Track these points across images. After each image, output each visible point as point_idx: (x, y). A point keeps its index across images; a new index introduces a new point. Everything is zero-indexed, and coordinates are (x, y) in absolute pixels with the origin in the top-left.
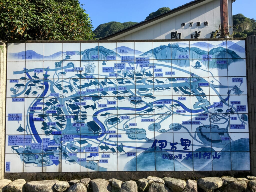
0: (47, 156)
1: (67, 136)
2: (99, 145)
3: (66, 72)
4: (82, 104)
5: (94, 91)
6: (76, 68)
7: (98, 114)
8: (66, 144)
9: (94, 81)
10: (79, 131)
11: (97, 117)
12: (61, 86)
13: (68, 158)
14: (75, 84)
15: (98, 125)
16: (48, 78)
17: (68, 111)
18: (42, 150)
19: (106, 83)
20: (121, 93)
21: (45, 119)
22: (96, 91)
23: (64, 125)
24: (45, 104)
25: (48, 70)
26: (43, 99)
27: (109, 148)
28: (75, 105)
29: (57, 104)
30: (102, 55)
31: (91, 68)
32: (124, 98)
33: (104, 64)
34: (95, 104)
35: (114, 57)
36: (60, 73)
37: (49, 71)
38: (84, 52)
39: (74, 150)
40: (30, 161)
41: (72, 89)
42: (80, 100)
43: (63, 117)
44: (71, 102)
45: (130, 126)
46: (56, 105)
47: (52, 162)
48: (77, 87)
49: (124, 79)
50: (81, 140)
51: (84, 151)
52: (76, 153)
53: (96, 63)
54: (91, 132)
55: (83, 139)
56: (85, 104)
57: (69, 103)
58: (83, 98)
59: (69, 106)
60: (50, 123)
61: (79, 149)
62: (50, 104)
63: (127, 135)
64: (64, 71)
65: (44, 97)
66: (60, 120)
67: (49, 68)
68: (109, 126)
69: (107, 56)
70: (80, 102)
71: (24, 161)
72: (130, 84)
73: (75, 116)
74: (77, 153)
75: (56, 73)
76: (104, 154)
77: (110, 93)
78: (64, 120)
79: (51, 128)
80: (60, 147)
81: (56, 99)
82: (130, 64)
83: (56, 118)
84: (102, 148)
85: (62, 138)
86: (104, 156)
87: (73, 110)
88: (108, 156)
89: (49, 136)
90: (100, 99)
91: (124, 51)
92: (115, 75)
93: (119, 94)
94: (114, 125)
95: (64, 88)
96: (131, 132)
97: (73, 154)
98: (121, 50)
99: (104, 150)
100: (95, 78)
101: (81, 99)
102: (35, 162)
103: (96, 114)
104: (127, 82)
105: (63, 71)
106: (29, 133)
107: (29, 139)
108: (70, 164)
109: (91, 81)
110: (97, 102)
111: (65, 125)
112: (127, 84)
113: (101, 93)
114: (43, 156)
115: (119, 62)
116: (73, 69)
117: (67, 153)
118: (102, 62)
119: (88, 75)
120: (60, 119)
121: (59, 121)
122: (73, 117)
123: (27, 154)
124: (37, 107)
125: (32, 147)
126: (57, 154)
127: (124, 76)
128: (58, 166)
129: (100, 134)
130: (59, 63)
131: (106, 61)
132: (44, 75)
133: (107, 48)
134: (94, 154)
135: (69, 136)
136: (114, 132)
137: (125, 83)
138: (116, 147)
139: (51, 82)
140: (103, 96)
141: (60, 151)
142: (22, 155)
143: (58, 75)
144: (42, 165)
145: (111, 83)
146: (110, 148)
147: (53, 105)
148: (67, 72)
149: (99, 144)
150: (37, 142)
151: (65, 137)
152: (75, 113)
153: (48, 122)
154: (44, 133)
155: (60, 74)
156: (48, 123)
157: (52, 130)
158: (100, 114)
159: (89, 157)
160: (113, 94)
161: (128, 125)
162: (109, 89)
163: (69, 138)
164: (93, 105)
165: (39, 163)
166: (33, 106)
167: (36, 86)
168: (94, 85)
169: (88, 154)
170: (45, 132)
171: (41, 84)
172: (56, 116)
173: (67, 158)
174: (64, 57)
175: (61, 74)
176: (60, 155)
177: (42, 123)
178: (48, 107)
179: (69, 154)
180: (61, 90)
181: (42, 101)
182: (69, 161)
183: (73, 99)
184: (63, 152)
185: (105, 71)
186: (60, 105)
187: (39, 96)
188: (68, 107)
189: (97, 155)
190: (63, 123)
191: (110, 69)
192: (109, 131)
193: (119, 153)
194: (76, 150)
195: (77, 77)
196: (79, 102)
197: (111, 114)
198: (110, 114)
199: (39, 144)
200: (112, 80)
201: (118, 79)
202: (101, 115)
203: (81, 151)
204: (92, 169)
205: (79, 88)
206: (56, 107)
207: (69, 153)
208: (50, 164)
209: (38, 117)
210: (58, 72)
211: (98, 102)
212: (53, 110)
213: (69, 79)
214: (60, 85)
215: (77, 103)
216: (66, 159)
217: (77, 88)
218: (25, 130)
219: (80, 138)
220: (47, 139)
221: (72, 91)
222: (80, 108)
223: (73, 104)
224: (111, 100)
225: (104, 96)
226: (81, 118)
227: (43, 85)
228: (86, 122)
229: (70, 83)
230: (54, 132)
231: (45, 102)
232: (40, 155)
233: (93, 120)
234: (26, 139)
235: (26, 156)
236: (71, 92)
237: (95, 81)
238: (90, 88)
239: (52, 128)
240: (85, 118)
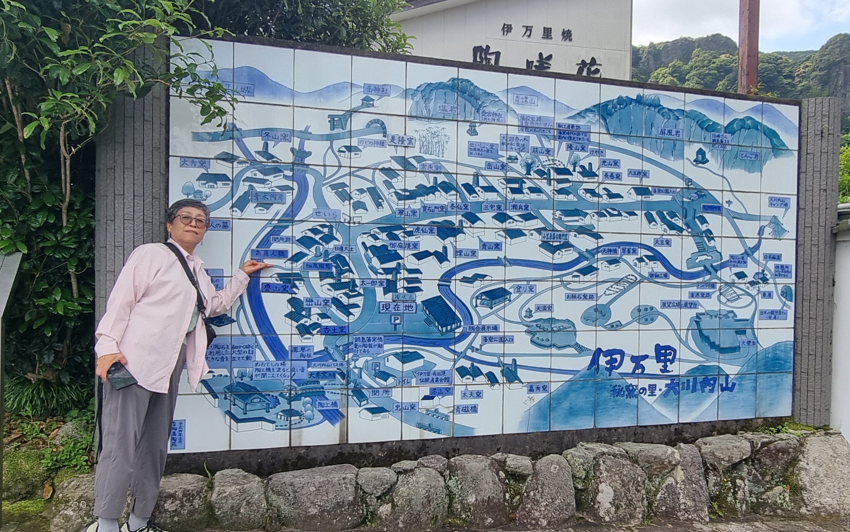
0: (303, 398)
1: (363, 339)
2: (455, 364)
3: (361, 148)
4: (408, 246)
5: (443, 209)
6: (393, 138)
7: (454, 278)
8: (360, 363)
9: (444, 182)
10: (398, 324)
11: (449, 286)
12: (346, 189)
13: (368, 403)
14: (389, 185)
15: (453, 308)
16: (307, 161)
17: (367, 265)
18: (287, 383)
19: (477, 189)
20: (517, 221)
21: (297, 287)
22: (449, 209)
23: (356, 306)
24: (298, 240)
25: (305, 135)
26: (291, 227)
27: (482, 374)
28: (389, 248)
29: (335, 242)
30: (468, 105)
31: (436, 140)
32: (525, 235)
33: (473, 132)
34: (445, 248)
35: (500, 115)
36: (343, 149)
37: (309, 139)
38: (416, 90)
39: (386, 380)
40: (250, 415)
41: (380, 200)
42: (403, 234)
43: (351, 285)
44: (376, 238)
45: (536, 311)
46: (332, 245)
47: (319, 416)
48: (393, 194)
49: (525, 180)
50: (404, 350)
51: (414, 381)
52: (391, 388)
53: (449, 127)
54: (432, 328)
55: (410, 348)
56: (416, 245)
57: (370, 242)
58: (412, 229)
59: (369, 252)
60: (312, 301)
61: (399, 376)
62: (314, 242)
63: (529, 337)
64: (357, 145)
65: (292, 221)
66: (343, 291)
67: (309, 131)
68: (483, 311)
69: (481, 111)
70: (402, 239)
71: (233, 417)
72: (541, 197)
73: (388, 280)
74: (394, 387)
75: (331, 147)
76: (466, 388)
77: (487, 217)
78: (356, 291)
79: (317, 316)
80: (345, 372)
81: (330, 228)
82: (543, 139)
83: (330, 284)
84: (463, 372)
85: (349, 344)
86: (468, 394)
87: (382, 263)
88: (479, 395)
89: (309, 338)
90: (460, 233)
91: (526, 101)
92: (500, 168)
93: (510, 223)
94: (494, 309)
95: (356, 197)
96: (538, 329)
97: (381, 391)
98: (520, 96)
99: (467, 379)
100: (447, 173)
101: (404, 232)
102: (267, 417)
103: (448, 276)
104: (533, 190)
105: (354, 142)
106: (247, 332)
107: (247, 350)
108: (374, 419)
109: (436, 179)
110: (451, 243)
111: (359, 307)
112: (534, 196)
113: (463, 216)
114: (290, 400)
115: (513, 132)
116: (384, 139)
117: (364, 388)
118: (467, 126)
119: (426, 160)
120: (343, 289)
121: (339, 294)
122: (381, 284)
123: (240, 396)
124: (274, 251)
125: (257, 373)
126: (334, 391)
127: (525, 172)
128: (338, 425)
129: (457, 335)
130: (340, 119)
131: (477, 125)
132: (292, 150)
133: (481, 88)
134: (441, 389)
135: (369, 340)
136: (496, 328)
137: (529, 192)
138: (500, 369)
139: (316, 174)
140: (468, 226)
141: (343, 384)
142: (226, 398)
143: (337, 153)
144: (289, 425)
145: (490, 189)
146: (484, 373)
147: (321, 247)
148: (365, 147)
149: (455, 361)
150: (272, 358)
151: (358, 343)
152: (387, 271)
153: (308, 296)
154: (295, 331)
155: (344, 152)
156: (307, 301)
157: (319, 322)
158: (459, 276)
159: (426, 398)
160: (494, 220)
161: (533, 309)
162: (483, 207)
163: (370, 346)
164: (441, 250)
165: (281, 418)
166: (257, 247)
167: (269, 186)
168: (443, 193)
169: (426, 390)
170: (297, 327)
171: (285, 177)
172: (332, 281)
173: (365, 402)
174: (357, 102)
175: (347, 152)
176: (342, 394)
177: (289, 301)
178: (306, 251)
179: (371, 390)
180: (347, 202)
181: (286, 233)
182: (369, 409)
183: (382, 230)
184: (352, 385)
185: (474, 152)
186: (344, 247)
187: (277, 218)
188: (368, 255)
189: (449, 391)
190: (352, 301)
191: (489, 147)
192: (481, 327)
193: (508, 385)
194: (391, 380)
195: (395, 166)
196: (400, 240)
197: (490, 278)
198: (485, 279)
199: (279, 362)
200: (495, 183)
201: (509, 181)
202: (461, 281)
203: (403, 382)
204: (435, 432)
205: (400, 197)
206: (330, 251)
207: (371, 387)
208: (312, 422)
209: (276, 282)
210: (338, 144)
211: (454, 243)
212: (321, 261)
213: (372, 170)
214: (343, 185)
215: (393, 242)
216: (360, 406)
217: (395, 198)
218: (235, 321)
219: (401, 346)
220: (303, 348)
221: (379, 205)
222: (402, 258)
223: (383, 245)
224: (491, 237)
225: (471, 227)
226: (404, 288)
227: (290, 183)
228: (420, 297)
229: (373, 181)
230: (327, 328)
231: (298, 236)
232: (281, 395)
233: (439, 294)
234: (236, 347)
235: (237, 402)
236: (378, 208)
237: (447, 180)
238: (431, 200)
239: (318, 314)
240: (418, 287)
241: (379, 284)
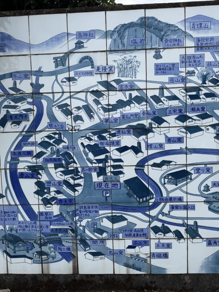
0: (48, 244)
1: (85, 207)
2: (150, 225)
3: (77, 78)
4: (112, 143)
5: (136, 116)
6: (98, 68)
7: (146, 164)
8: (84, 223)
9: (137, 96)
10: (108, 196)
11: (144, 169)
12: (68, 107)
13: (90, 249)
14: (97, 102)
15: (147, 186)
16: (41, 91)
17: (85, 157)
18: (38, 235)
19: (162, 99)
20: (195, 120)
21: (40, 175)
22: (141, 116)
23: (79, 185)
24: (39, 144)
25: (39, 73)
26: (34, 136)
27: (171, 231)
28: (100, 146)
29: (63, 144)
30: (154, 37)
31: (130, 66)
32: (202, 130)
33: (158, 56)
34: (139, 144)
35: (179, 40)
36: (65, 80)
37: (42, 76)
38: (114, 31)
39: (101, 234)
40: (18, 253)
41: (92, 114)
42: (108, 136)
43: (75, 172)
44: (90, 139)
45: (212, 187)
46: (61, 146)
47: (59, 256)
48: (100, 108)
49: (202, 88)
50: (113, 215)
51: (121, 236)
52: (105, 240)
53: (140, 56)
54: (132, 199)
55: (117, 213)
56: (118, 143)
57: (86, 142)
58: (115, 132)
59: (86, 149)
60: (51, 183)
61: (111, 231)
62: (50, 144)
63: (206, 206)
64: (74, 76)
65: (35, 132)
66: (70, 176)
67: (42, 70)
68: (170, 187)
69: (164, 40)
70: (108, 139)
71: (8, 254)
72: (215, 100)
73: (100, 167)
74: (108, 239)
75: (56, 80)
76: (159, 241)
77: (171, 119)
78: (79, 175)
79: (54, 193)
80: (74, 228)
81: (60, 134)
82: (216, 55)
83: (61, 172)
84: (156, 230)
85: (75, 211)
86: (161, 245)
87: (95, 156)
88: (169, 246)
89: (50, 207)
90: (150, 132)
91: (201, 26)
92: (181, 81)
93: (189, 122)
94: (179, 185)
95: (75, 112)
96: (215, 200)
97: (99, 241)
98: (196, 24)
99: (160, 235)
100: (139, 90)
101: (110, 134)
102: (27, 255)
103: (141, 164)
104: (207, 95)
105: (72, 74)
106: (12, 203)
107: (13, 214)
108: (95, 259)
109: (130, 95)
110: (144, 140)
111: (81, 186)
112: (209, 100)
113: (152, 119)
114: (41, 245)
115: (191, 52)
116: (92, 69)
117: (87, 239)
118: (153, 53)
119: (123, 82)
120: (71, 174)
121: (68, 178)
122: (95, 170)
123: (10, 241)
124: (24, 152)
125: (20, 228)
126: (68, 241)
127: (201, 82)
128: (71, 262)
129: (150, 204)
130: (61, 59)
131: (161, 50)
132: (32, 84)
133: (164, 21)
134: (140, 241)
135: (89, 208)
136: (180, 199)
137: (204, 97)
138: (185, 228)
139: (48, 99)
140: (156, 126)
141: (73, 236)
142: (3, 243)
143: (61, 83)
144: (41, 261)
145: (174, 98)
146: (172, 231)
147: (54, 147)
148: (79, 77)
149: (150, 223)
150: (28, 219)
151: (82, 210)
152: (99, 161)
153: (48, 179)
154: (41, 202)
155: (65, 82)
156: (47, 183)
157: (56, 196)
158: (151, 162)
159: (129, 247)
160: (177, 121)
161: (210, 185)
162: (168, 112)
163: (90, 212)
164: (136, 145)
165: (36, 256)
166: (14, 150)
167: (19, 109)
168: (136, 105)
169: (129, 242)
170: (42, 200)
171: (29, 103)
172: (62, 169)
173: (88, 248)
174: (72, 45)
175: (67, 82)
176: (73, 243)
177: (36, 183)
178: (45, 151)
179: (92, 241)
180: (69, 117)
181: (32, 139)
182: (92, 254)
183: (94, 134)
184: (79, 237)
185: (159, 71)
186: (69, 146)
187: (26, 130)
188: (86, 151)
189: (146, 243)
190: (77, 182)
191: (171, 66)
192: (168, 198)
193: (191, 240)
194: (105, 235)
195: (101, 88)
196: (107, 140)
197: (175, 163)
198: (171, 164)
199: (33, 222)
200: (176, 92)
201: (187, 90)
202: (152, 166)
203: (114, 236)
204: (137, 270)
205: (106, 110)
206: (60, 150)
207: (91, 239)
208: (55, 260)
209: (27, 171)
210: (61, 77)
211: (146, 140)
212: (55, 156)
213: (85, 93)
214: (66, 105)
215: (102, 141)
216: (85, 251)
217: (102, 111)
218: (5, 197)
219: (111, 211)
220: (46, 213)
221: (91, 117)
222: (108, 152)
223: (96, 144)
224: (174, 133)
225: (158, 127)
226: (111, 172)
227: (31, 107)
228: (123, 178)
229: (86, 101)
230: (61, 200)
231: (39, 141)
232: (35, 242)
233: (136, 175)
234: (7, 213)
235: (10, 245)
236: (91, 119)
237: (139, 95)
238: (127, 110)
239: (55, 191)
240: (121, 171)
241: (93, 170)
